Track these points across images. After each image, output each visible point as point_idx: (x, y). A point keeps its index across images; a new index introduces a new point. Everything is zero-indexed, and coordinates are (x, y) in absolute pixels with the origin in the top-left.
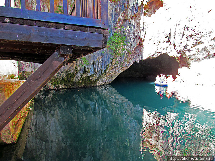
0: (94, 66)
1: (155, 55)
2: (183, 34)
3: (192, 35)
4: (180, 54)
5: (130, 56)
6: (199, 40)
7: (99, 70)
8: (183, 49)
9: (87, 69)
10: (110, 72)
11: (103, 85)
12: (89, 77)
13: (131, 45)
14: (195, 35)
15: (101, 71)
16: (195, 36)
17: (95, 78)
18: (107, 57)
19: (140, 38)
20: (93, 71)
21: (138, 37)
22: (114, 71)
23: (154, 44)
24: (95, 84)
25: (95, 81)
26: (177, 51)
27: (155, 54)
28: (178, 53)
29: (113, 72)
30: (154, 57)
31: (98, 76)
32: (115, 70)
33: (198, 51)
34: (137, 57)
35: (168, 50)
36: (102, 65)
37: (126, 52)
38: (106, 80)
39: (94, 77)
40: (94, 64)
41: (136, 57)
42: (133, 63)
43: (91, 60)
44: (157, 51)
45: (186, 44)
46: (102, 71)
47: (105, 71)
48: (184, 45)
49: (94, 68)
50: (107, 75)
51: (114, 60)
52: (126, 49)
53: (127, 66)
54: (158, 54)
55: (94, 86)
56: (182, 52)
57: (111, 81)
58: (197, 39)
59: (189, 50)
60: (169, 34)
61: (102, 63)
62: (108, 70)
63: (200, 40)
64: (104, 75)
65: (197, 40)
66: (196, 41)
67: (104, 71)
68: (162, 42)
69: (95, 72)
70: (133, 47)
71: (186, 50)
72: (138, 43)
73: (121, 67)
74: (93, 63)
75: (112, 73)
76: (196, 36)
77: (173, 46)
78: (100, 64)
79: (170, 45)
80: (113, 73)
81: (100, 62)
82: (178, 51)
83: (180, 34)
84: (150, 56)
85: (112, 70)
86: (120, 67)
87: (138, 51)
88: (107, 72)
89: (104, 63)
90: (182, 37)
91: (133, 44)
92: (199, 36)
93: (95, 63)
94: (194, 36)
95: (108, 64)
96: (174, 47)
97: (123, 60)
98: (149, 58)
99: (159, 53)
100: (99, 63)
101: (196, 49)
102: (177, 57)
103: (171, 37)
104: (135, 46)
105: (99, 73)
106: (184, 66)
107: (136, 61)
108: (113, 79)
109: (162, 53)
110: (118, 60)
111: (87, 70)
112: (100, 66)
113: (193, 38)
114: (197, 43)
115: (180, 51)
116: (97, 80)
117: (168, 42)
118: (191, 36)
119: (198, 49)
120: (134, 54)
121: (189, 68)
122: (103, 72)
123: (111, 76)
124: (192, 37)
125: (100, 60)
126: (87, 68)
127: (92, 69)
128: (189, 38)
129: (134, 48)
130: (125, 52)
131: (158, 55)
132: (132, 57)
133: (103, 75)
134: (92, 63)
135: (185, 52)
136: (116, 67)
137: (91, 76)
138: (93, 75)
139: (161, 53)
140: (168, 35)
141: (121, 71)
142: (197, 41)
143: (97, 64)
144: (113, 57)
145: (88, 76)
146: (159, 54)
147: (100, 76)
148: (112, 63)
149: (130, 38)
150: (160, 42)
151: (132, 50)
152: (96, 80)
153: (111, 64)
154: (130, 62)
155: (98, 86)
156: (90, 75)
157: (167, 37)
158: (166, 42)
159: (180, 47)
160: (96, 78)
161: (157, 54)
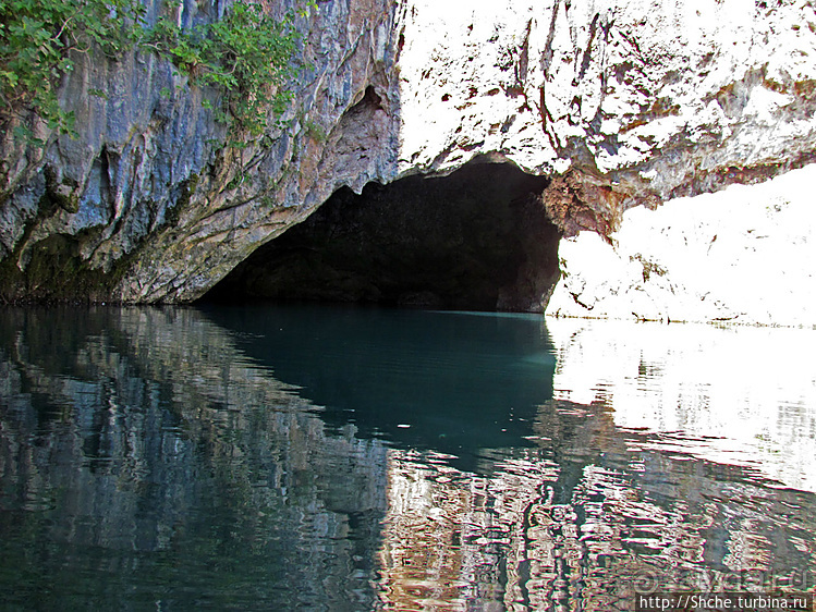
0: (111, 172)
1: (450, 157)
2: (587, 58)
3: (628, 66)
4: (568, 162)
5: (319, 151)
6: (656, 93)
7: (134, 203)
8: (584, 134)
9: (62, 186)
10: (201, 229)
11: (159, 304)
12: (73, 241)
13: (325, 92)
14: (640, 64)
15: (146, 213)
16: (640, 71)
17: (111, 255)
18: (191, 130)
19: (372, 61)
20: (101, 206)
21: (364, 53)
22: (225, 227)
23: (445, 98)
24: (109, 289)
25: (110, 274)
26: (556, 146)
27: (446, 152)
28: (561, 153)
29: (219, 232)
30: (443, 166)
31: (126, 244)
32: (229, 218)
33: (654, 151)
34: (355, 163)
35: (514, 138)
36: (157, 176)
37: (298, 126)
38: (173, 273)
39: (105, 248)
40: (106, 160)
41: (347, 163)
42: (330, 192)
43: (93, 136)
44: (459, 138)
45: (600, 110)
46: (153, 209)
47: (172, 216)
48: (589, 112)
49: (109, 188)
50: (180, 246)
51: (226, 154)
52: (299, 112)
53: (301, 202)
54: (462, 152)
55: (98, 304)
56: (580, 149)
57: (201, 284)
58: (646, 84)
59: (612, 144)
60: (520, 51)
61: (157, 161)
62: (193, 213)
63: (660, 96)
64: (167, 241)
65: (647, 93)
66: (641, 99)
67: (168, 213)
68: (481, 90)
69: (114, 212)
70: (337, 106)
71: (598, 139)
72: (364, 89)
73: (265, 205)
74: (104, 153)
75: (213, 239)
76: (646, 70)
77: (535, 115)
78: (142, 168)
79: (521, 110)
80: (221, 238)
81: (145, 157)
82: (558, 141)
83: (573, 56)
84: (421, 160)
85: (212, 219)
86: (257, 209)
87: (362, 134)
88: (183, 222)
89: (170, 165)
90: (582, 74)
91: (337, 89)
92: (657, 73)
93: (116, 156)
94: (633, 72)
95: (193, 176)
96: (544, 121)
97: (277, 167)
98: (420, 175)
99: (468, 148)
100: (137, 163)
101: (641, 138)
102: (557, 175)
103: (530, 65)
104: (346, 101)
105: (136, 226)
106: (586, 229)
107: (346, 187)
108: (218, 274)
109: (485, 149)
110: (250, 165)
111: (66, 190)
112: (143, 177)
113: (628, 82)
114: (646, 107)
115: (570, 146)
116: (123, 266)
117: (513, 91)
118: (620, 70)
119: (652, 137)
120: (338, 144)
121: (610, 241)
122: (159, 219)
123: (205, 253)
124: (626, 78)
125: (148, 142)
126: (66, 181)
127: (98, 191)
128: (612, 82)
129: (341, 110)
130: (292, 124)
131: (464, 161)
132: (327, 164)
133: (160, 243)
134: (94, 150)
135: (592, 149)
136: (235, 206)
137: (85, 232)
138: (96, 228)
139: (477, 149)
140: (516, 57)
141: (265, 234)
142: (650, 98)
143: (126, 162)
144: (224, 138)
145: (67, 236)
146: (467, 156)
147: (140, 243)
148: (212, 175)
149: (323, 56)
150: (474, 91)
151: (327, 118)
152: (114, 265)
153: (207, 180)
154: (315, 186)
155: (127, 304)
156: (83, 225)
157: (512, 70)
158: (502, 93)
159: (571, 123)
160: (118, 255)
161: (456, 152)
